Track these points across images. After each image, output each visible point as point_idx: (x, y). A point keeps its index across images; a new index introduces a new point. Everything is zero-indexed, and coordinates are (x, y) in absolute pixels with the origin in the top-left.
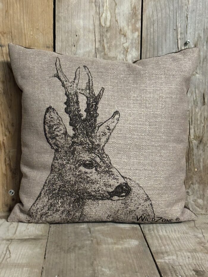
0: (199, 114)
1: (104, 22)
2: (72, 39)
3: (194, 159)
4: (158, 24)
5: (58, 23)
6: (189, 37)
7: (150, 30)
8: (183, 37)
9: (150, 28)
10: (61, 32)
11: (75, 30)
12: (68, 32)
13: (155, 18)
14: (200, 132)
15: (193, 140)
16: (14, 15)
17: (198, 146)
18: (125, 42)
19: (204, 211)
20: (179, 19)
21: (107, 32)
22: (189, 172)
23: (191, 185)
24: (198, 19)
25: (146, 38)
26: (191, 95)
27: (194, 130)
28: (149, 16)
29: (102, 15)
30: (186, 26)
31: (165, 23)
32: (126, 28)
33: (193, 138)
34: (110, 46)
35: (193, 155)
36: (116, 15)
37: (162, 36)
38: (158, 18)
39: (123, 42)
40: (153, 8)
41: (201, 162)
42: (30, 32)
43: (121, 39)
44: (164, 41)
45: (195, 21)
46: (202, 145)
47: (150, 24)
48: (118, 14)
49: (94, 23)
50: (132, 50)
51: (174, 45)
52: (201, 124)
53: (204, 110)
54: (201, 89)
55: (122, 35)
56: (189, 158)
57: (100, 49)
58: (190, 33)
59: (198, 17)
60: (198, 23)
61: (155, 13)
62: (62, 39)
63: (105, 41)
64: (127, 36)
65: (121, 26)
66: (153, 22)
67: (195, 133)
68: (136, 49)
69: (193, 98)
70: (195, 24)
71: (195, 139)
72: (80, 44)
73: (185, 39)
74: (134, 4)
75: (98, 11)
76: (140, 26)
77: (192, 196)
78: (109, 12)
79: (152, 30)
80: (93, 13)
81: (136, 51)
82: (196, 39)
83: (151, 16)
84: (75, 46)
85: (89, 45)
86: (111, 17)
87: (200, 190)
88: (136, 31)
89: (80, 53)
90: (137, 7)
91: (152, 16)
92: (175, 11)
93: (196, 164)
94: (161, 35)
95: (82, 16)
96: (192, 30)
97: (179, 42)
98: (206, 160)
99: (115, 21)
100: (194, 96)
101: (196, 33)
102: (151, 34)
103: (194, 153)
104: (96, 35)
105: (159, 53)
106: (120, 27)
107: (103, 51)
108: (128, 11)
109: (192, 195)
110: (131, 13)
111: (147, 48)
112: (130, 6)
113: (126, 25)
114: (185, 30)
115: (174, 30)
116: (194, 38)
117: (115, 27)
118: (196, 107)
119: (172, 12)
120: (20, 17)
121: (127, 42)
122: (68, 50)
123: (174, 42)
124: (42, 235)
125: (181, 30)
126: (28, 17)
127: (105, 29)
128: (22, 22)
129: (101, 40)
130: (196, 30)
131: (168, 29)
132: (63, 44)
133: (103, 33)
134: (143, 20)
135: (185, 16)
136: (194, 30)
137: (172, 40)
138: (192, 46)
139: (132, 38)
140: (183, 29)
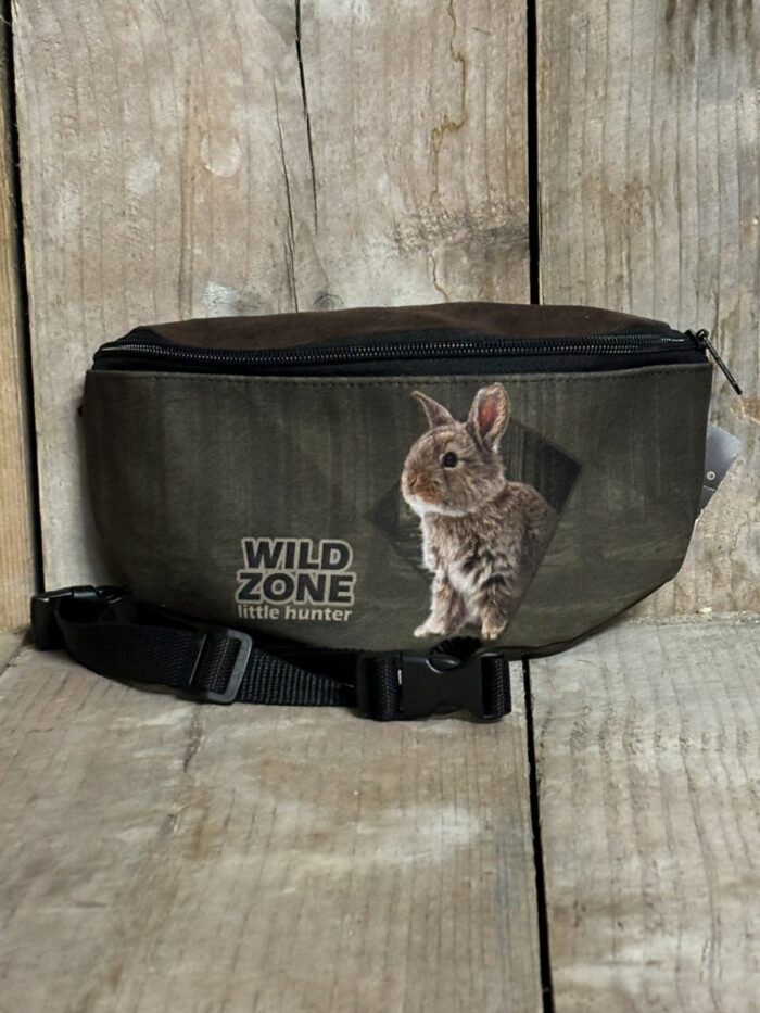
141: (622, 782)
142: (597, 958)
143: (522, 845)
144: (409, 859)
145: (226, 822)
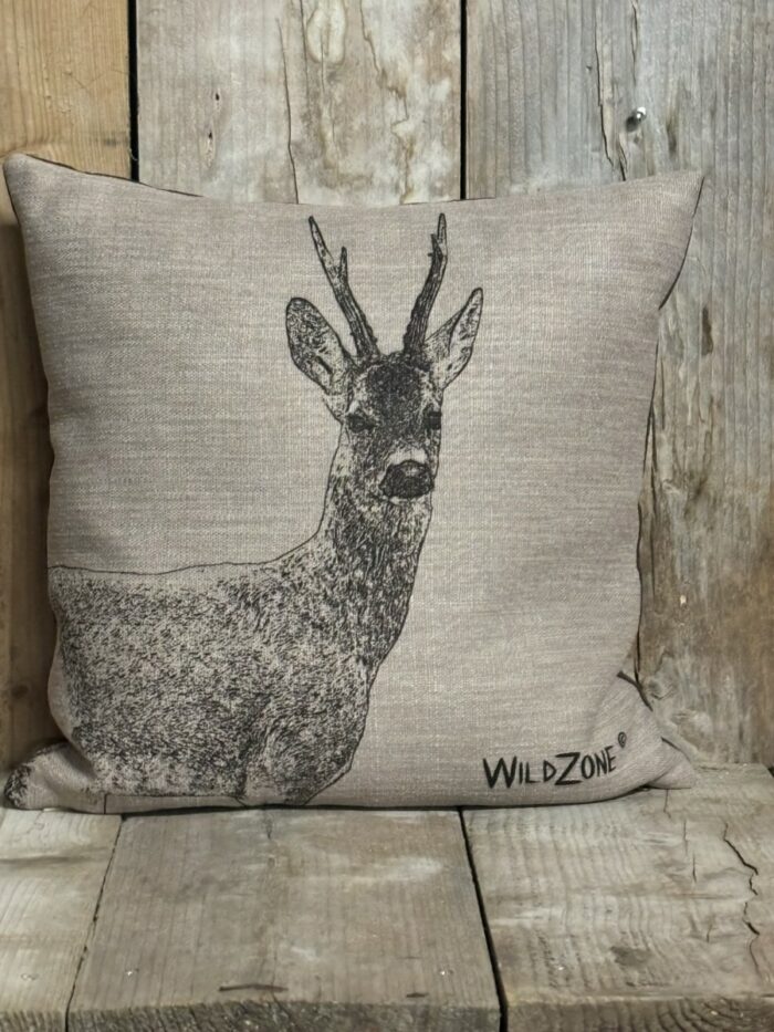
0: (690, 388)
1: (319, 45)
2: (201, 111)
3: (673, 559)
4: (524, 47)
5: (146, 50)
6: (643, 98)
7: (496, 71)
8: (621, 94)
9: (497, 62)
10: (156, 84)
11: (212, 76)
12: (184, 85)
13: (514, 25)
14: (694, 455)
15: (669, 488)
17: (687, 511)
18: (400, 119)
19: (715, 757)
20: (603, 29)
21: (333, 83)
22: (656, 610)
23: (665, 659)
24: (676, 28)
25: (482, 102)
27: (671, 448)
28: (491, 20)
29: (312, 15)
30: (631, 52)
31: (552, 44)
32: (404, 66)
33: (667, 480)
34: (344, 135)
35: (671, 543)
36: (366, 18)
37: (541, 94)
38: (525, 25)
39: (394, 121)
41: (700, 569)
42: (41, 88)
43: (386, 107)
44: (549, 111)
45: (667, 34)
46: (705, 504)
47: (495, 46)
48: (372, 13)
49: (282, 49)
50: (430, 149)
51: (590, 128)
52: (698, 426)
53: (707, 371)
54: (693, 291)
55: (391, 89)
56: (656, 557)
57: (308, 147)
58: (649, 80)
59: (675, 20)
60: (678, 42)
61: (513, 7)
62: (161, 111)
63: (325, 114)
64: (408, 98)
65: (387, 58)
66: (507, 42)
67: (676, 461)
68: (446, 143)
69: (667, 327)
70: (668, 47)
71: (676, 481)
72: (231, 130)
73: (629, 105)
75: (297, 2)
76: (459, 56)
77: (671, 700)
78: (338, 7)
79: (502, 69)
80: (277, 9)
81: (446, 151)
82: (671, 101)
83: (498, 16)
84: (210, 136)
85: (264, 132)
86: (348, 23)
87: (699, 679)
88: (441, 76)
89: (231, 160)
91: (502, 19)
93: (682, 578)
94: (537, 91)
95: (235, 21)
96: (656, 68)
97: (608, 114)
98: (720, 564)
99: (361, 37)
100: (670, 319)
101: (671, 80)
102: (499, 86)
103: (676, 538)
104: (290, 95)
105: (531, 156)
106: (382, 62)
107: (319, 152)
109: (670, 695)
110: (423, 9)
111: (485, 139)
113: (402, 53)
114: (629, 70)
115: (587, 70)
116: (664, 99)
117: (362, 64)
118: (678, 360)
119: (578, 1)
120: (3, 30)
121: (407, 116)
122: (186, 152)
123: (588, 114)
124: (91, 848)
125: (612, 67)
126: (33, 32)
127: (326, 72)
128: (10, 50)
129: (309, 111)
130: (671, 69)
131: (564, 67)
132: (165, 129)
133: (318, 85)
134: (469, 31)
135: (626, 17)
136: (664, 69)
137: (582, 109)
138: (658, 130)
139: (427, 100)
140: (619, 64)
141: (518, 847)
142: (510, 916)
143: (465, 873)
144: (407, 879)
145: (303, 862)
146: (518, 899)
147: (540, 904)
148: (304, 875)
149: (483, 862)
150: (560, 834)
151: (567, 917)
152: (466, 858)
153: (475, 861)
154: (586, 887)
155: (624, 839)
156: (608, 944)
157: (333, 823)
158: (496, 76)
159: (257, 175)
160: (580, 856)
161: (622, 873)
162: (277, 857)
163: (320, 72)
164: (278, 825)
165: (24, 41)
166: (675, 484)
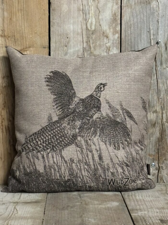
1: (90, 26)
2: (64, 41)
3: (166, 139)
4: (134, 27)
5: (52, 28)
6: (160, 38)
7: (128, 32)
8: (155, 37)
9: (128, 30)
10: (55, 35)
11: (67, 33)
12: (60, 35)
13: (132, 22)
16: (17, 22)
18: (107, 42)
20: (151, 23)
21: (93, 35)
22: (163, 150)
23: (164, 161)
24: (167, 23)
25: (125, 39)
26: (163, 85)
27: (166, 114)
28: (127, 21)
29: (88, 20)
30: (157, 28)
31: (140, 26)
32: (108, 31)
33: (165, 122)
34: (95, 46)
35: (166, 135)
36: (100, 21)
37: (138, 37)
38: (134, 23)
40: (130, 14)
42: (30, 36)
43: (104, 40)
44: (139, 41)
45: (165, 24)
47: (128, 27)
48: (101, 20)
49: (82, 27)
50: (114, 49)
51: (148, 44)
55: (105, 36)
56: (162, 138)
57: (87, 49)
58: (161, 34)
59: (167, 21)
61: (132, 18)
62: (55, 41)
63: (91, 41)
64: (109, 38)
65: (104, 30)
66: (130, 26)
67: (167, 117)
68: (117, 48)
69: (165, 88)
70: (165, 27)
72: (71, 45)
73: (157, 39)
74: (115, 12)
75: (85, 17)
76: (120, 29)
78: (94, 18)
79: (129, 32)
80: (81, 19)
82: (166, 39)
83: (129, 20)
84: (66, 46)
85: (78, 46)
86: (96, 22)
88: (116, 33)
89: (70, 51)
90: (116, 14)
92: (148, 17)
94: (137, 37)
95: (72, 21)
96: (163, 32)
97: (152, 41)
99: (99, 25)
100: (166, 86)
101: (166, 34)
102: (129, 36)
104: (83, 37)
106: (103, 30)
107: (90, 49)
108: (109, 17)
109: (166, 169)
110: (112, 19)
111: (126, 47)
112: (111, 13)
113: (108, 28)
114: (157, 32)
115: (148, 32)
116: (164, 38)
117: (99, 31)
118: (167, 95)
119: (146, 17)
120: (22, 23)
121: (109, 42)
122: (61, 49)
123: (148, 41)
124: (41, 200)
125: (153, 32)
126: (28, 24)
127: (91, 32)
128: (23, 27)
129: (87, 41)
130: (166, 32)
131: (143, 31)
132: (56, 45)
133: (89, 35)
134: (122, 24)
135: (156, 21)
136: (164, 32)
137: (146, 40)
138: (163, 45)
139: (113, 39)
140: (155, 31)
141: (135, 200)
142: (136, 213)
143: (124, 205)
144: (112, 206)
145: (88, 202)
146: (137, 210)
147: (142, 211)
148: (89, 205)
149: (128, 203)
150: (144, 197)
151: (148, 214)
152: (124, 202)
153: (126, 203)
154: (151, 208)
155: (159, 199)
156: (158, 219)
157: (94, 195)
158: (128, 33)
159: (76, 55)
160: (149, 202)
161: (159, 205)
162: (83, 202)
163: (90, 32)
164: (82, 195)
165: (26, 26)
166: (167, 122)
